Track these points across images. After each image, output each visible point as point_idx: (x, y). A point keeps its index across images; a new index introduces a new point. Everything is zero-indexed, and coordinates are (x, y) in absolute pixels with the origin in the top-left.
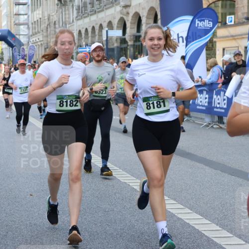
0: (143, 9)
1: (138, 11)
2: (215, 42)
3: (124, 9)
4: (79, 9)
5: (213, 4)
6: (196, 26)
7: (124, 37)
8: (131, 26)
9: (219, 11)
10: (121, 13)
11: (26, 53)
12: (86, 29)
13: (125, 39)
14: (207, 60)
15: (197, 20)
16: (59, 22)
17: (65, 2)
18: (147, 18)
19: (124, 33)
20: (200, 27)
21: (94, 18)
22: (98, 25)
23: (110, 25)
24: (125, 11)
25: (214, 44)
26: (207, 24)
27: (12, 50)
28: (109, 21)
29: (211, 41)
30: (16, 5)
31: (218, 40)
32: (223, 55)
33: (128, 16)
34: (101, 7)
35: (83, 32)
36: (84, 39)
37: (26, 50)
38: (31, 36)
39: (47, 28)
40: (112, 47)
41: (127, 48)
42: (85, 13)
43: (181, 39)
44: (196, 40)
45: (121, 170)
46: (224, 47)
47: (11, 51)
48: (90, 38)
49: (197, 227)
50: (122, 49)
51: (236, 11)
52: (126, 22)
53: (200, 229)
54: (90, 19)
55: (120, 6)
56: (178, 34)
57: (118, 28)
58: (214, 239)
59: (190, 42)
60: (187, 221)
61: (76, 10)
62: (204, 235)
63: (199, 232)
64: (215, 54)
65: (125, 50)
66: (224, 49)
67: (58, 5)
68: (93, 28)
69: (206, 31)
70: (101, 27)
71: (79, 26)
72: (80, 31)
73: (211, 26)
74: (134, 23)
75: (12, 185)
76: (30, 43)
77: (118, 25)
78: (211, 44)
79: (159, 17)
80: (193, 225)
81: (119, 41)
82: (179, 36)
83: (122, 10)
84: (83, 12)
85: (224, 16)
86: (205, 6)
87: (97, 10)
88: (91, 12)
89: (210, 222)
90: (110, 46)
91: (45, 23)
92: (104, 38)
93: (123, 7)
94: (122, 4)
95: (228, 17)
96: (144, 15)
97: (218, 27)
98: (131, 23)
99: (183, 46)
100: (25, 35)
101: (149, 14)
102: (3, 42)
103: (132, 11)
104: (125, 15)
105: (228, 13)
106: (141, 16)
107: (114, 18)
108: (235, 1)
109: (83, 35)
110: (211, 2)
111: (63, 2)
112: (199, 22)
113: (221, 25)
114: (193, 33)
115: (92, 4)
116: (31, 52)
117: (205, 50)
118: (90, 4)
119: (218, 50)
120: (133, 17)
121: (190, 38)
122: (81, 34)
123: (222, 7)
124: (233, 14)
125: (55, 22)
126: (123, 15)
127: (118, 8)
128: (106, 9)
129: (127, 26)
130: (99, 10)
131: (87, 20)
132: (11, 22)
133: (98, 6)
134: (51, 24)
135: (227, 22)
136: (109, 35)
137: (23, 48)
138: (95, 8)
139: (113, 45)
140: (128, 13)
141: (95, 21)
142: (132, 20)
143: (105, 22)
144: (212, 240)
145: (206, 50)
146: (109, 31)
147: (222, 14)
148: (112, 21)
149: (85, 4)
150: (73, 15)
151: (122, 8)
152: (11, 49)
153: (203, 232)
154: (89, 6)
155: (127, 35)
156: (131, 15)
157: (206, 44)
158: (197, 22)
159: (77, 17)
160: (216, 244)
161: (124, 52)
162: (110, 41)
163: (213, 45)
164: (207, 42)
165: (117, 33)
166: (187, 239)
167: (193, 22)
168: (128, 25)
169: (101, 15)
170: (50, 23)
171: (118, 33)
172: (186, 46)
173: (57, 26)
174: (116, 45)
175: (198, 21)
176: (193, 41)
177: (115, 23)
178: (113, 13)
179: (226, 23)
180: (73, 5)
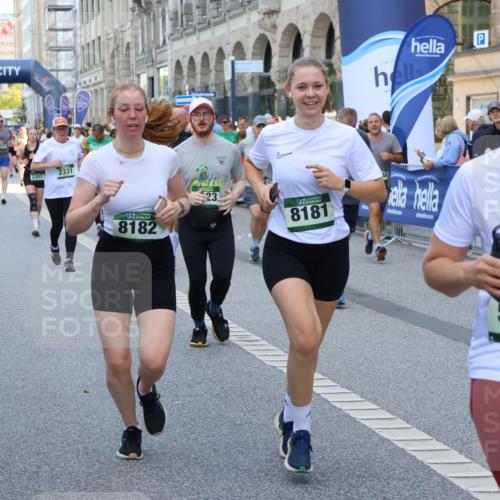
0: (304, 17)
1: (294, 22)
2: (451, 84)
3: (266, 19)
4: (177, 19)
5: (446, 7)
6: (413, 51)
7: (267, 74)
8: (280, 52)
9: (459, 20)
10: (261, 27)
11: (71, 107)
12: (192, 59)
13: (269, 78)
14: (435, 120)
15: (413, 40)
16: (136, 44)
17: (148, 4)
18: (314, 35)
19: (267, 65)
20: (421, 53)
21: (206, 35)
22: (215, 51)
23: (239, 50)
24: (268, 21)
25: (449, 87)
26: (434, 47)
27: (43, 100)
28: (235, 42)
29: (442, 82)
30: (49, 10)
31: (458, 79)
32: (468, 110)
33: (275, 33)
34: (220, 14)
35: (185, 64)
36: (186, 78)
37: (71, 100)
38: (81, 72)
39: (113, 56)
40: (242, 94)
41: (273, 95)
42: (188, 26)
43: (381, 78)
44: (412, 79)
45: (265, 342)
46: (469, 93)
47: (41, 103)
48: (198, 77)
49: (419, 456)
50: (263, 97)
51: (491, 22)
52: (272, 44)
53: (426, 461)
54: (198, 38)
55: (259, 13)
56: (376, 69)
57: (255, 56)
58: (456, 481)
59: (401, 84)
60: (401, 445)
61: (171, 19)
62: (435, 472)
63: (424, 467)
64: (452, 108)
65: (269, 101)
66: (468, 98)
67: (133, 11)
68: (205, 56)
69: (433, 62)
70: (221, 53)
71: (177, 51)
72: (178, 63)
73: (443, 52)
74: (287, 47)
75: (49, 371)
76: (78, 86)
77: (256, 51)
78: (442, 89)
79: (337, 33)
80: (413, 453)
81: (257, 82)
82: (379, 72)
83: (263, 19)
84: (185, 23)
85: (468, 31)
86: (429, 11)
87: (212, 21)
88: (200, 24)
89: (446, 447)
90: (240, 93)
91: (108, 46)
92: (228, 77)
93: (265, 14)
94: (263, 7)
95: (476, 33)
96: (306, 29)
97: (457, 54)
98: (281, 46)
99: (387, 91)
100: (68, 70)
101: (316, 27)
102: (25, 85)
103: (282, 22)
104: (269, 31)
105: (475, 26)
106: (301, 32)
107: (248, 36)
108: (490, 2)
109: (185, 70)
110: (441, 4)
111: (143, 5)
112: (418, 44)
113: (463, 49)
114: (405, 66)
115: (202, 8)
116: (82, 104)
117: (430, 99)
118: (198, 7)
119: (457, 100)
120: (284, 33)
121: (400, 76)
122: (181, 68)
123: (464, 12)
124: (487, 26)
125: (128, 44)
126: (265, 29)
127: (255, 17)
128: (231, 18)
129: (273, 52)
130: (216, 19)
131: (192, 40)
132: (39, 45)
133: (215, 13)
134: (120, 49)
135: (475, 44)
136: (236, 71)
137: (65, 98)
138: (208, 16)
139: (246, 89)
140: (274, 27)
141: (209, 41)
142: (282, 39)
143: (228, 43)
144: (452, 484)
145: (434, 100)
146: (236, 62)
147: (464, 27)
148: (243, 43)
149: (188, 7)
150: (164, 30)
151: (262, 16)
152: (41, 98)
153: (432, 466)
154: (196, 12)
155: (272, 70)
156: (281, 29)
157: (433, 88)
158: (414, 43)
159: (171, 34)
160: (459, 491)
161: (267, 104)
162: (240, 83)
163: (445, 91)
164: (435, 84)
165: (253, 66)
166: (399, 480)
167: (405, 44)
168: (275, 49)
169: (221, 30)
170: (118, 47)
171: (256, 66)
172: (393, 91)
173: (132, 52)
174: (250, 90)
175: (416, 41)
176: (407, 81)
177: (249, 45)
178: (245, 26)
179: (472, 46)
180: (163, 10)
